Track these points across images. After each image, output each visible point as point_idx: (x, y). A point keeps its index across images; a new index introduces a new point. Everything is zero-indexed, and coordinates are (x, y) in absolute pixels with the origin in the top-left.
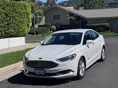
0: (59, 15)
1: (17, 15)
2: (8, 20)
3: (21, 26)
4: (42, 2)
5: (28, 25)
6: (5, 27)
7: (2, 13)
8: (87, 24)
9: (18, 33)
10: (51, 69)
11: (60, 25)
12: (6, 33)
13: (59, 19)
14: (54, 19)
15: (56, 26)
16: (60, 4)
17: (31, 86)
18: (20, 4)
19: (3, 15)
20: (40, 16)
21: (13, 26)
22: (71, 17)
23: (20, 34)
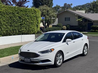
0: (69, 18)
1: (28, 18)
2: (21, 22)
3: (31, 26)
4: (60, 6)
5: (37, 26)
6: (18, 27)
7: (17, 16)
8: (93, 25)
9: (28, 31)
10: (34, 58)
11: (70, 25)
12: (19, 31)
13: (69, 20)
14: (65, 20)
15: (66, 26)
16: (75, 8)
17: (21, 69)
18: (31, 10)
19: (18, 18)
20: (54, 18)
21: (25, 26)
22: (79, 19)
23: (31, 32)
